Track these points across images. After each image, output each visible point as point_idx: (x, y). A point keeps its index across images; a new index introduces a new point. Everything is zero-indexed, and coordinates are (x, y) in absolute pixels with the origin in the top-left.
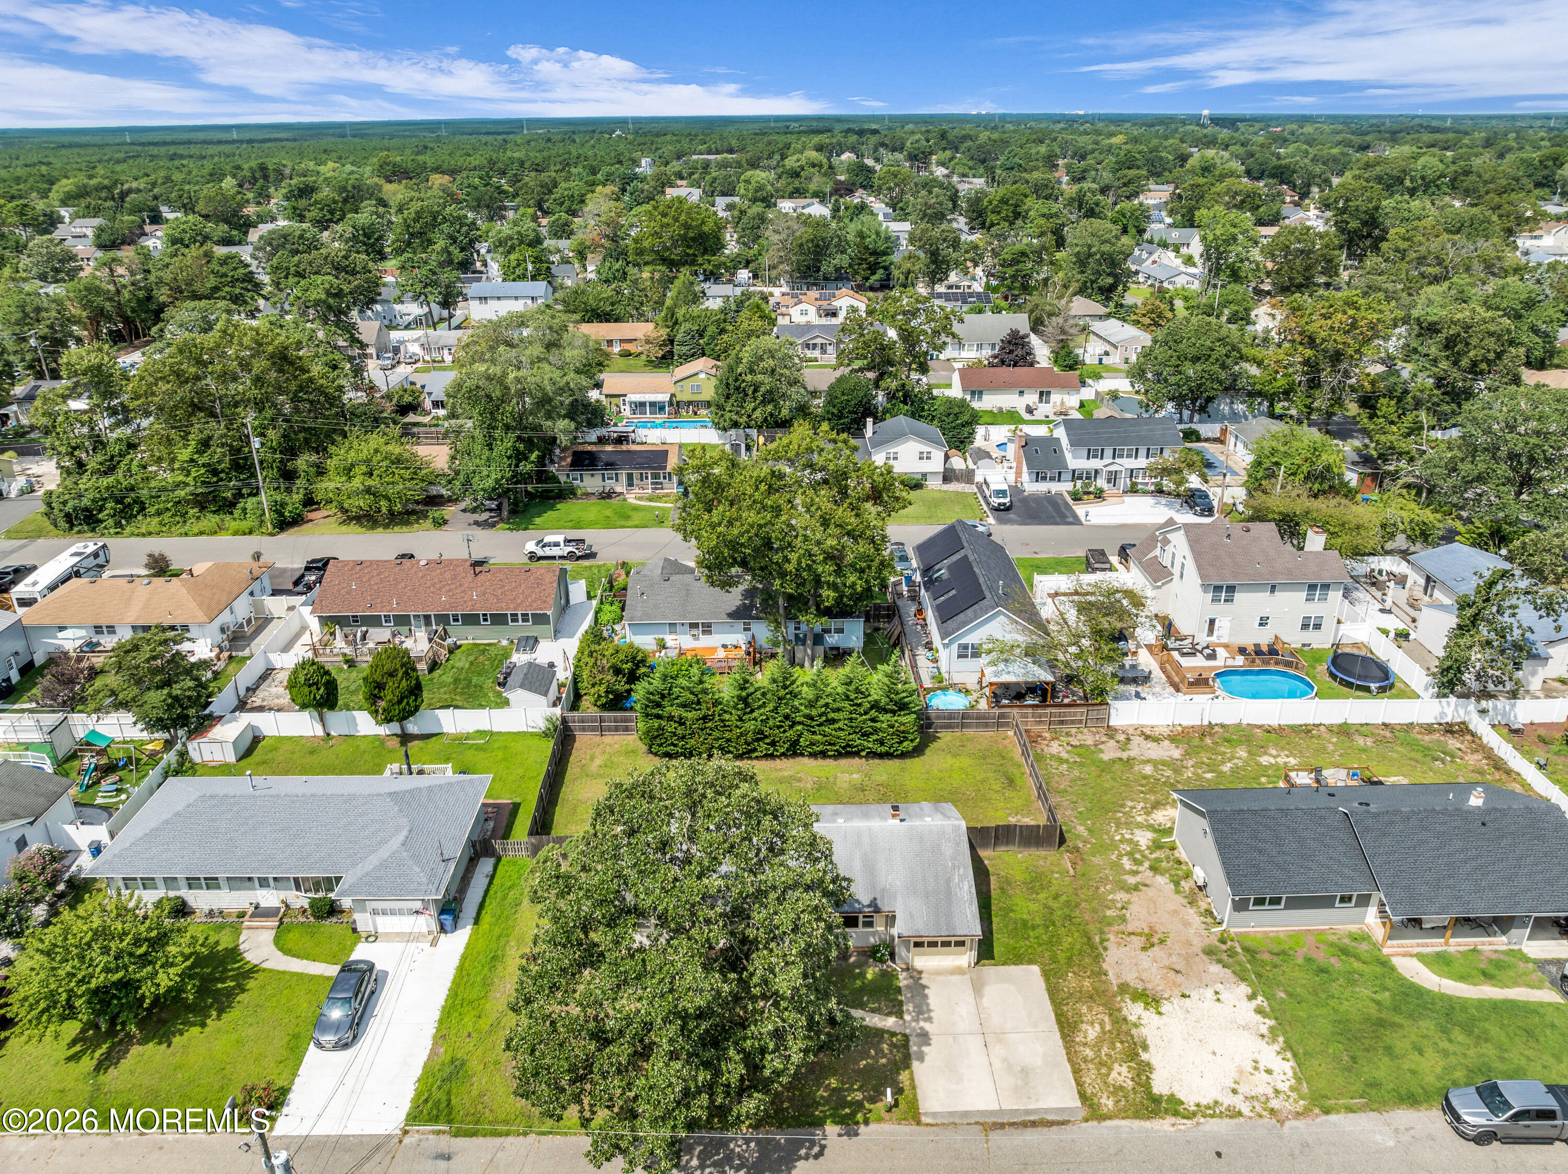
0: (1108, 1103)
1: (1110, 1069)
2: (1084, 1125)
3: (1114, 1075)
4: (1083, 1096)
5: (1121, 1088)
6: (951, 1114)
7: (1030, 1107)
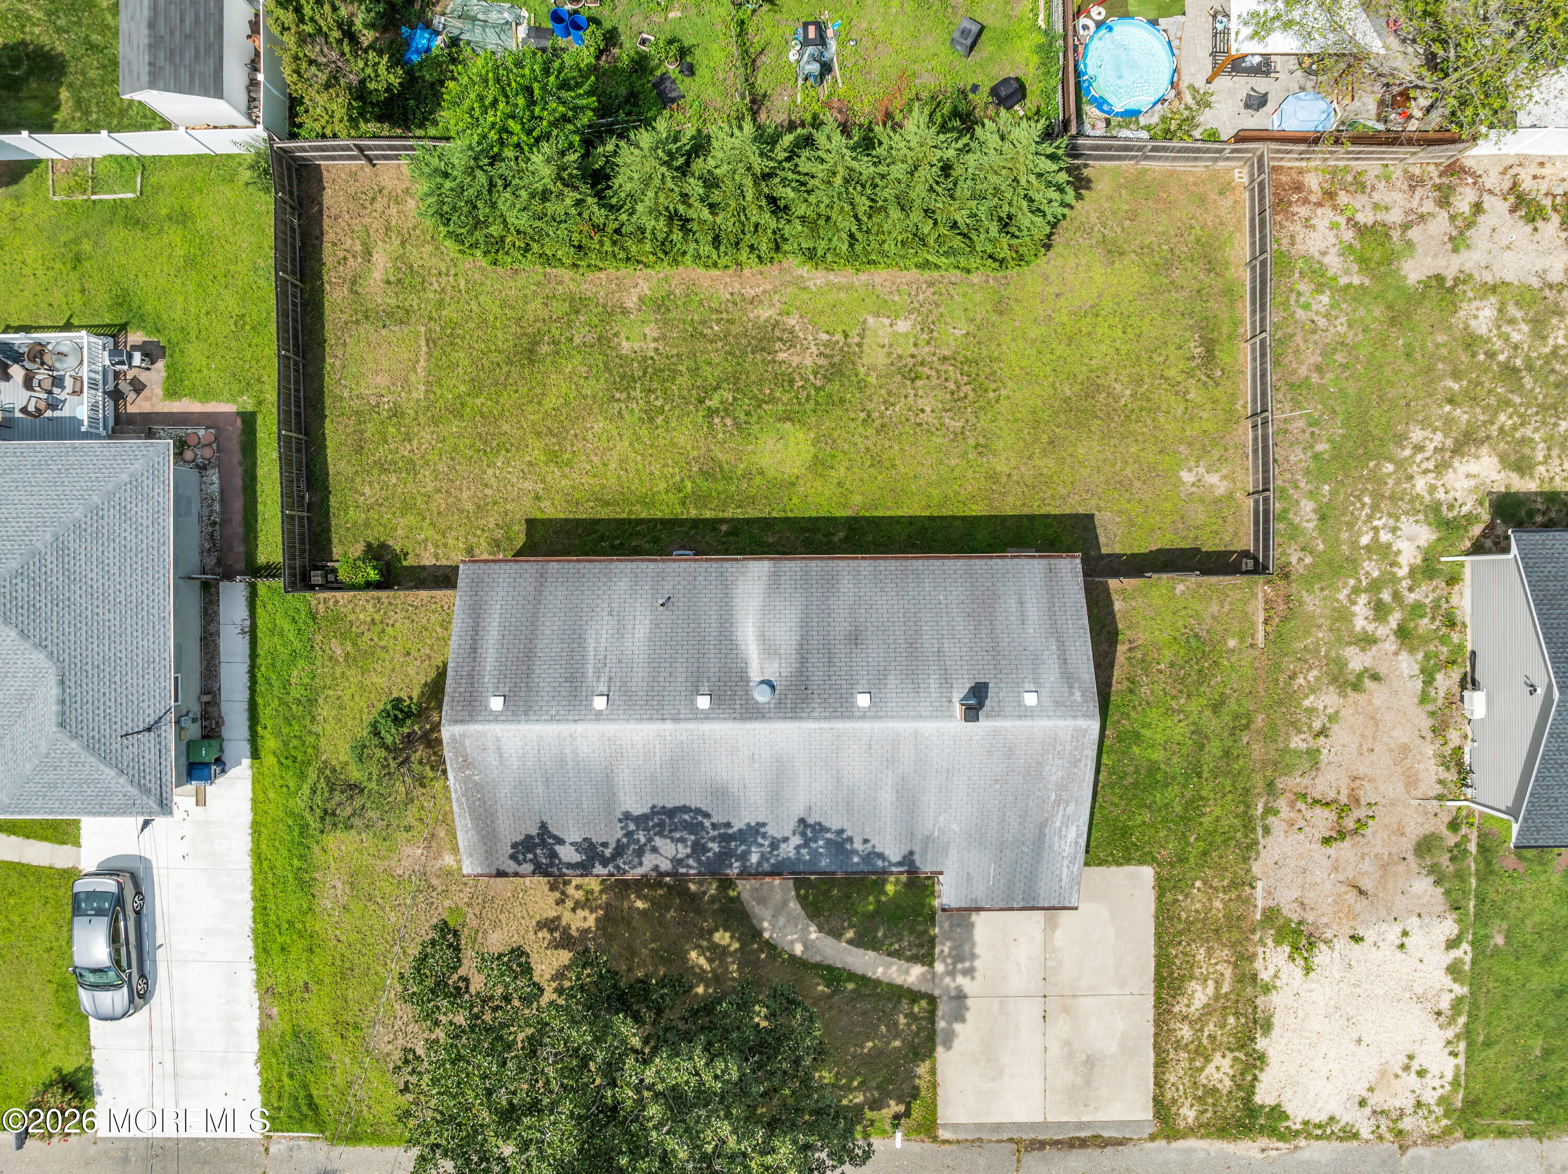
0: (1188, 1114)
1: (1208, 1060)
2: (1151, 1145)
3: (1210, 1069)
4: (1158, 1102)
5: (1214, 1091)
6: (979, 1126)
7: (1084, 1119)
